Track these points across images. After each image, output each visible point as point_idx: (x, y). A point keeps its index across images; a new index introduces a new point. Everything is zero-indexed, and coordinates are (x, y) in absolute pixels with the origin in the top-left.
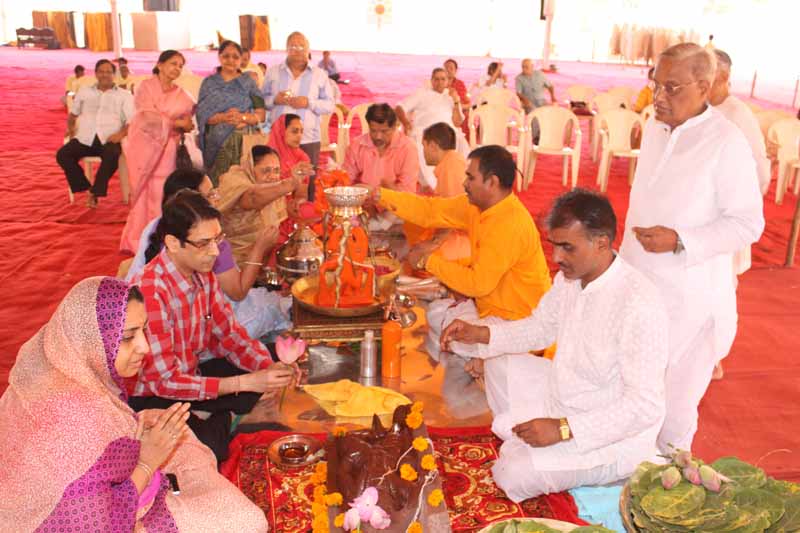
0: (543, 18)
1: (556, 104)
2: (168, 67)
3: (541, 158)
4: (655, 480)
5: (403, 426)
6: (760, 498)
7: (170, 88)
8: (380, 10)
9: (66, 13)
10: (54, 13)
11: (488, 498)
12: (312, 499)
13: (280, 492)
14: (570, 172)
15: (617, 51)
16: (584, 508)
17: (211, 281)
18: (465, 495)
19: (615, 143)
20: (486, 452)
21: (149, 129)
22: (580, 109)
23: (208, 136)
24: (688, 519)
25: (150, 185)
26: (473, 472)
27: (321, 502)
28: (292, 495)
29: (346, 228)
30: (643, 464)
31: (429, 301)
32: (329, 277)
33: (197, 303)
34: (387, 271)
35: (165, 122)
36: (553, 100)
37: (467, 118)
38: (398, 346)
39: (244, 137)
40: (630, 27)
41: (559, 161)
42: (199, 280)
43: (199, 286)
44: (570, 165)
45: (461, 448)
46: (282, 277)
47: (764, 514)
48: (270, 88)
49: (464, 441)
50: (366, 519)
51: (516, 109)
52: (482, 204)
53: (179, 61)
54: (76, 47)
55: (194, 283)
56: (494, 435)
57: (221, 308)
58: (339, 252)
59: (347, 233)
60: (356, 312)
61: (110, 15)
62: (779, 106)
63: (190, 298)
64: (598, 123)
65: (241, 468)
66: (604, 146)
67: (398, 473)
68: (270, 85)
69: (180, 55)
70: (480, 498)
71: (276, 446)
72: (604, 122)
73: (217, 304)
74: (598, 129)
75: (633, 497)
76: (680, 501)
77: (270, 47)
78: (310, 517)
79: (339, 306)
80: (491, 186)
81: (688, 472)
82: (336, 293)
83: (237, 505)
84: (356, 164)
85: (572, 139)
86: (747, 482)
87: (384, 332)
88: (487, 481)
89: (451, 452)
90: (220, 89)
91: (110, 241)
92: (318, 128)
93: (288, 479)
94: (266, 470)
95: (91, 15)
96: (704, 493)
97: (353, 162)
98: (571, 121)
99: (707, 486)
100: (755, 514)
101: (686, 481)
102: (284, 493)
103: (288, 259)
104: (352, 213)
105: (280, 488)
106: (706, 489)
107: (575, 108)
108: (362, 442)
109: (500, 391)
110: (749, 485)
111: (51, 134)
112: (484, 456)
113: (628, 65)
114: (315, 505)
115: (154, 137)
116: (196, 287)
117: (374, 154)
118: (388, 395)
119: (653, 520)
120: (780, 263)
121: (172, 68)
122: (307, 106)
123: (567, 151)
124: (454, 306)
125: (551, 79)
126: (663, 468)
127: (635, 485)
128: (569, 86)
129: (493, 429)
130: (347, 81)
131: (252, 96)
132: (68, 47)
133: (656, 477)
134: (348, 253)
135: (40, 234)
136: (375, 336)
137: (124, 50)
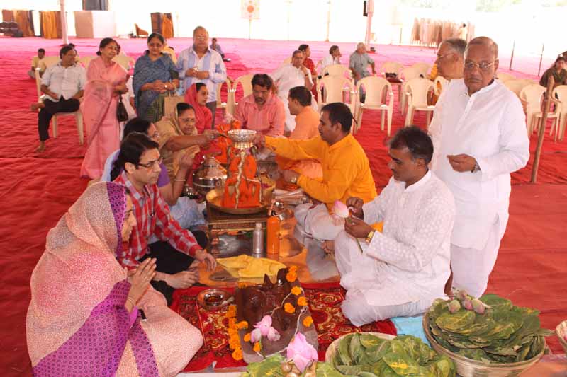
0: (365, 15)
1: (375, 75)
2: (107, 51)
3: (366, 112)
4: (445, 308)
5: (284, 281)
6: (508, 316)
7: (109, 64)
8: (251, 9)
9: (27, 12)
10: (18, 11)
11: (339, 324)
12: (228, 327)
13: (207, 323)
14: (386, 121)
15: (417, 38)
16: (400, 329)
17: (155, 191)
18: (325, 323)
19: (417, 101)
20: (337, 298)
21: (98, 93)
22: (392, 78)
23: (141, 98)
24: (465, 330)
25: (100, 131)
26: (329, 309)
27: (234, 328)
28: (215, 324)
29: (242, 157)
30: (437, 300)
31: (295, 206)
32: (230, 189)
33: (145, 206)
34: (266, 186)
35: (109, 88)
36: (374, 72)
37: (315, 85)
38: (277, 233)
39: (166, 99)
40: (426, 21)
41: (379, 114)
42: (147, 192)
43: (147, 195)
44: (386, 117)
45: (321, 295)
46: (197, 190)
47: (510, 325)
48: (183, 65)
49: (323, 291)
50: (265, 334)
51: (348, 78)
52: (330, 140)
53: (115, 46)
54: (34, 36)
55: (143, 193)
56: (342, 287)
57: (162, 208)
58: (238, 172)
59: (243, 160)
60: (250, 211)
61: (59, 12)
62: (529, 76)
63: (141, 203)
64: (404, 87)
65: (180, 309)
66: (409, 103)
67: (283, 308)
68: (182, 63)
69: (115, 42)
70: (335, 325)
71: (202, 295)
72: (409, 87)
73: (159, 207)
74: (405, 92)
75: (431, 319)
76: (461, 320)
77: (173, 35)
78: (228, 337)
79: (238, 207)
80: (337, 129)
81: (464, 303)
82: (235, 199)
83: (184, 326)
84: (243, 116)
85: (387, 99)
86: (501, 308)
87: (268, 224)
88: (338, 314)
89: (314, 298)
90: (149, 66)
91: (73, 170)
92: (215, 92)
93: (212, 315)
94: (196, 310)
95: (45, 13)
96: (474, 314)
97: (241, 115)
98: (387, 86)
99: (477, 311)
100: (505, 325)
101: (464, 309)
102: (210, 324)
103: (201, 178)
104: (246, 147)
105: (206, 320)
106: (476, 313)
107: (389, 78)
108: (259, 291)
109: (345, 259)
110: (503, 309)
111: (23, 97)
112: (336, 300)
113: (425, 47)
114: (230, 330)
115: (101, 98)
116: (145, 196)
117: (255, 108)
118: (272, 263)
119: (443, 331)
120: (528, 181)
121: (110, 51)
122: (208, 77)
123: (384, 107)
124: (313, 207)
125: (372, 57)
126: (449, 301)
127: (432, 312)
128: (384, 62)
129: (341, 284)
130: (229, 59)
131: (170, 70)
132: (29, 36)
133: (445, 306)
134: (244, 174)
135: (25, 166)
136: (262, 226)
137: (70, 38)
